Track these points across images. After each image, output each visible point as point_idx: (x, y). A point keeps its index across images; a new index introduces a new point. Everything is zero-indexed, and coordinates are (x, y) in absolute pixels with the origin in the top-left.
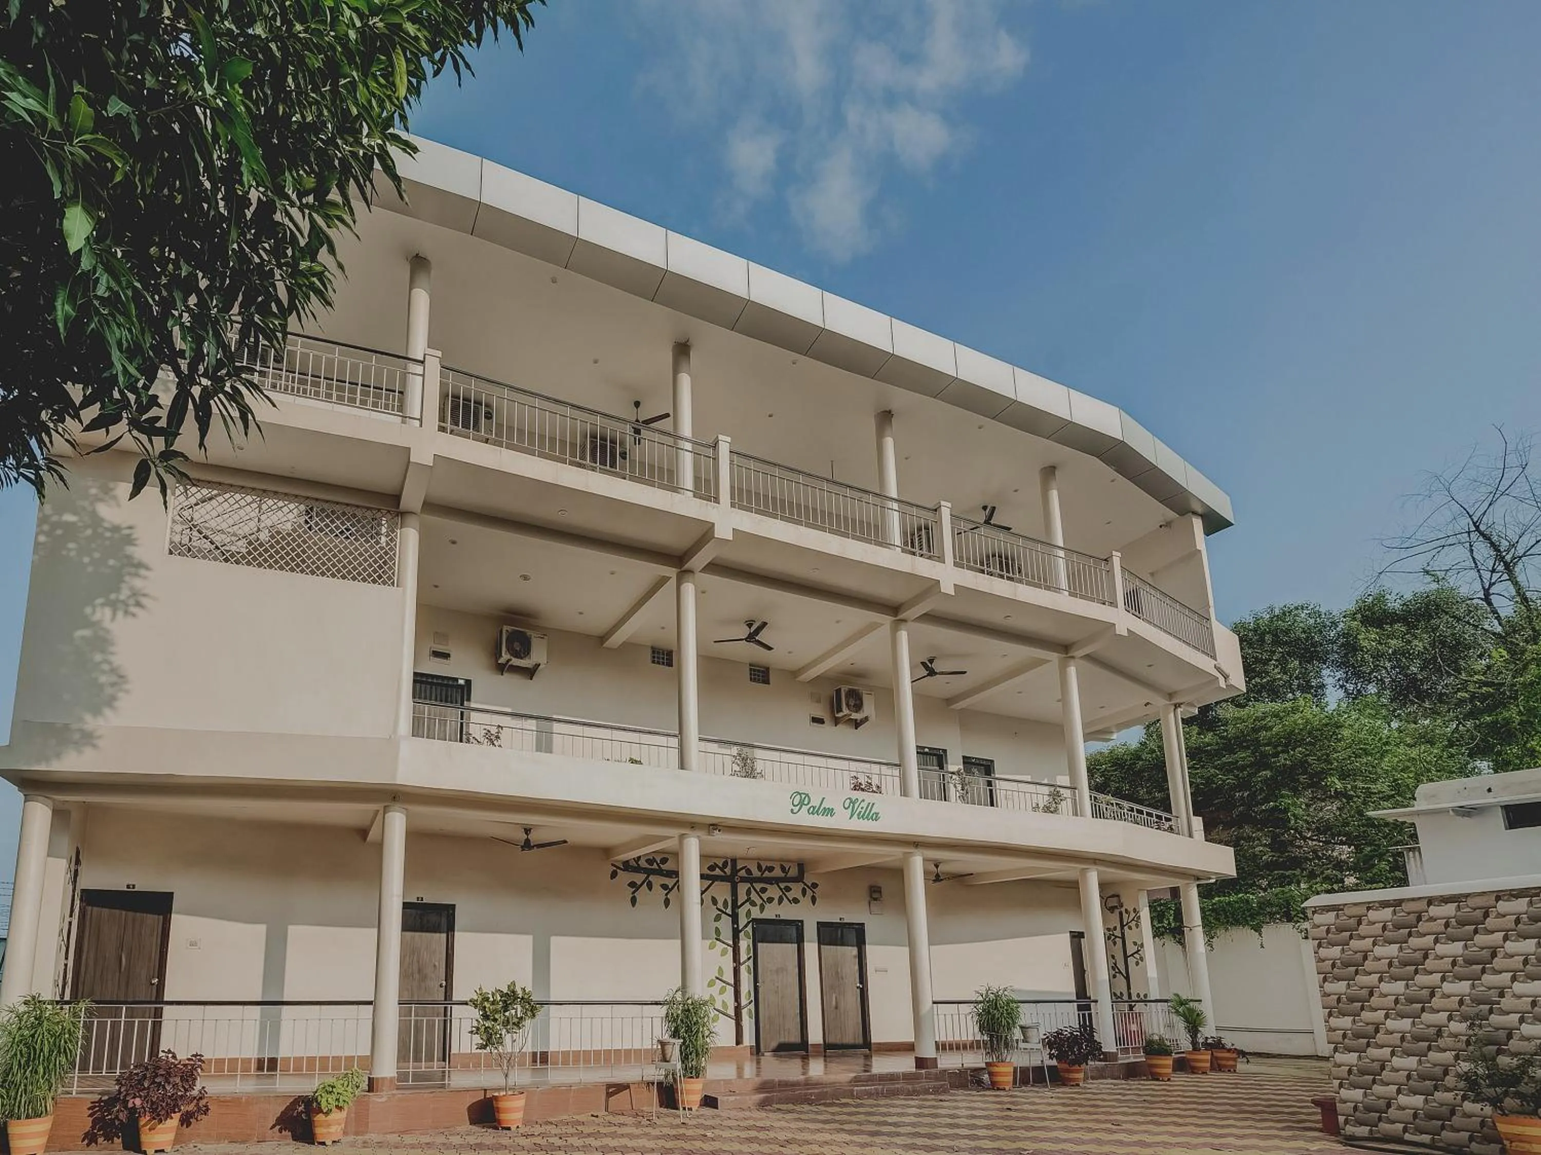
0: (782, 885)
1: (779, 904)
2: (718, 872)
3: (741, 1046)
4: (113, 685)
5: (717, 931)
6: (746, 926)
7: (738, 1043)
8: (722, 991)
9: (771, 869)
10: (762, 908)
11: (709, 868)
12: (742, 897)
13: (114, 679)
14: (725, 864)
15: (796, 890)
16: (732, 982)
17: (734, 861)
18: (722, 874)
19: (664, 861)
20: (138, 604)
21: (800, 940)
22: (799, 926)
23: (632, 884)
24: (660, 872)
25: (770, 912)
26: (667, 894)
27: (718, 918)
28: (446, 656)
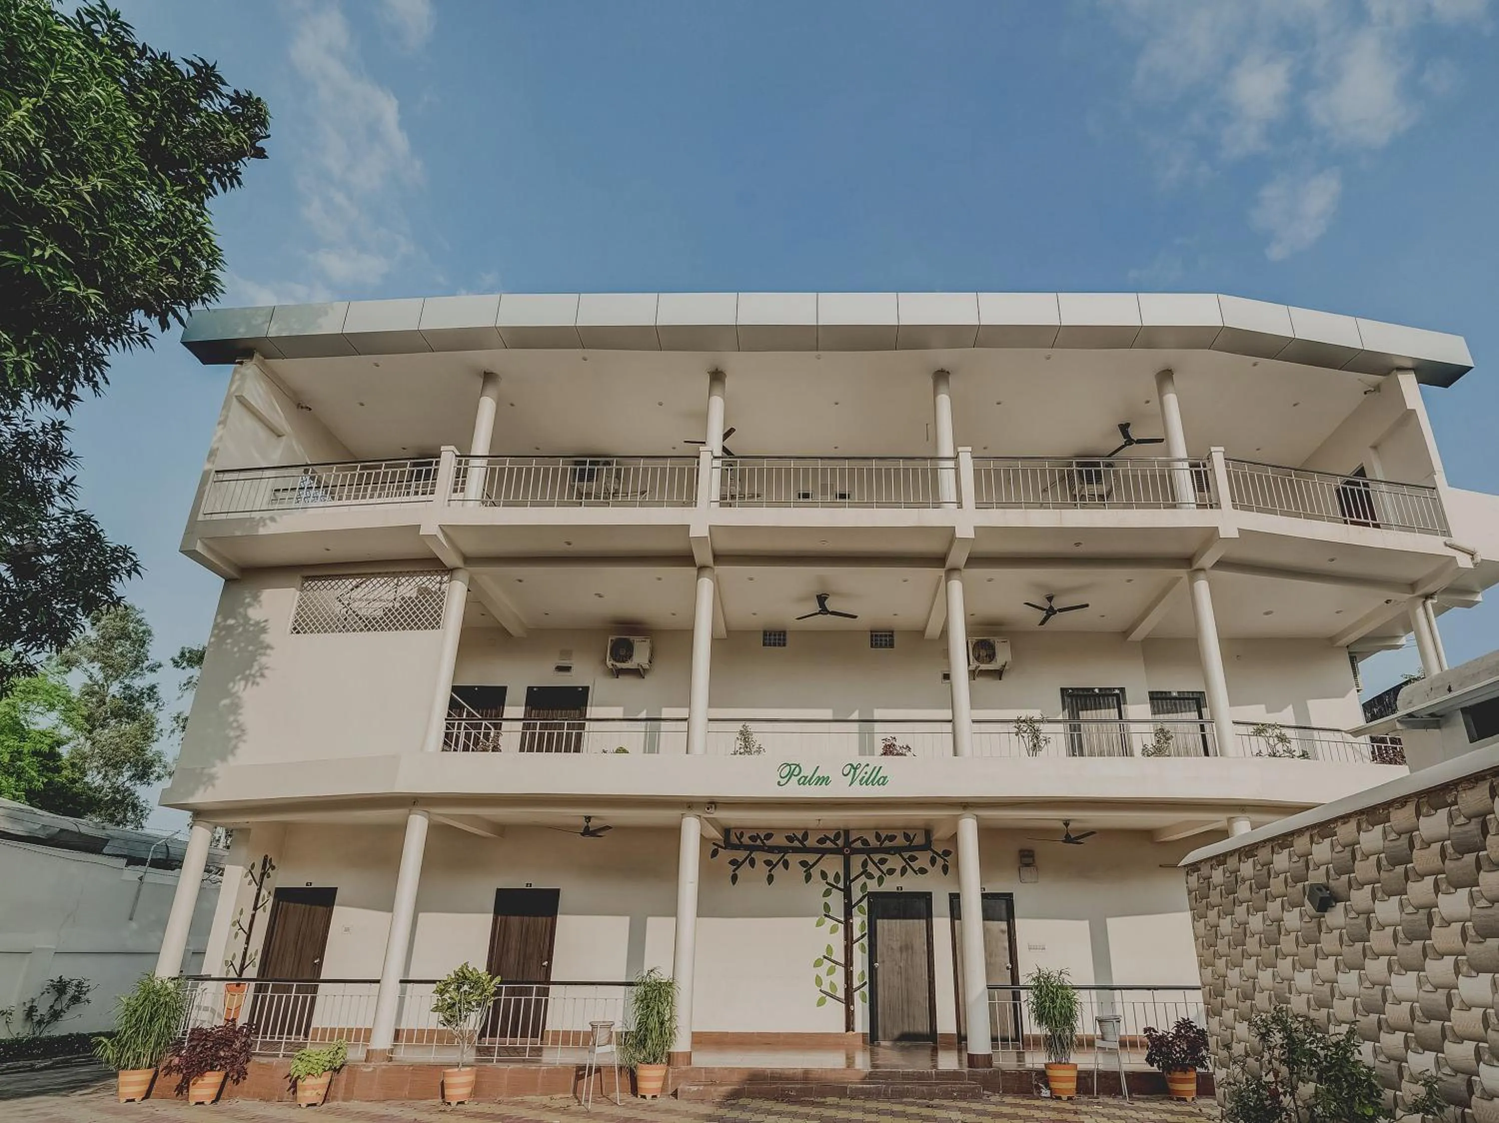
0: (906, 855)
1: (902, 875)
2: (829, 844)
3: (850, 1033)
4: (237, 737)
5: (827, 907)
6: (861, 900)
7: (847, 1030)
8: (831, 972)
9: (892, 838)
10: (881, 880)
11: (818, 842)
12: (856, 869)
13: (238, 733)
14: (837, 836)
15: (923, 860)
16: (843, 962)
17: (847, 832)
18: (834, 846)
19: (769, 836)
20: (262, 676)
21: (928, 915)
22: (927, 897)
23: (733, 862)
24: (762, 849)
25: (890, 885)
26: (770, 871)
27: (827, 893)
28: (568, 669)
